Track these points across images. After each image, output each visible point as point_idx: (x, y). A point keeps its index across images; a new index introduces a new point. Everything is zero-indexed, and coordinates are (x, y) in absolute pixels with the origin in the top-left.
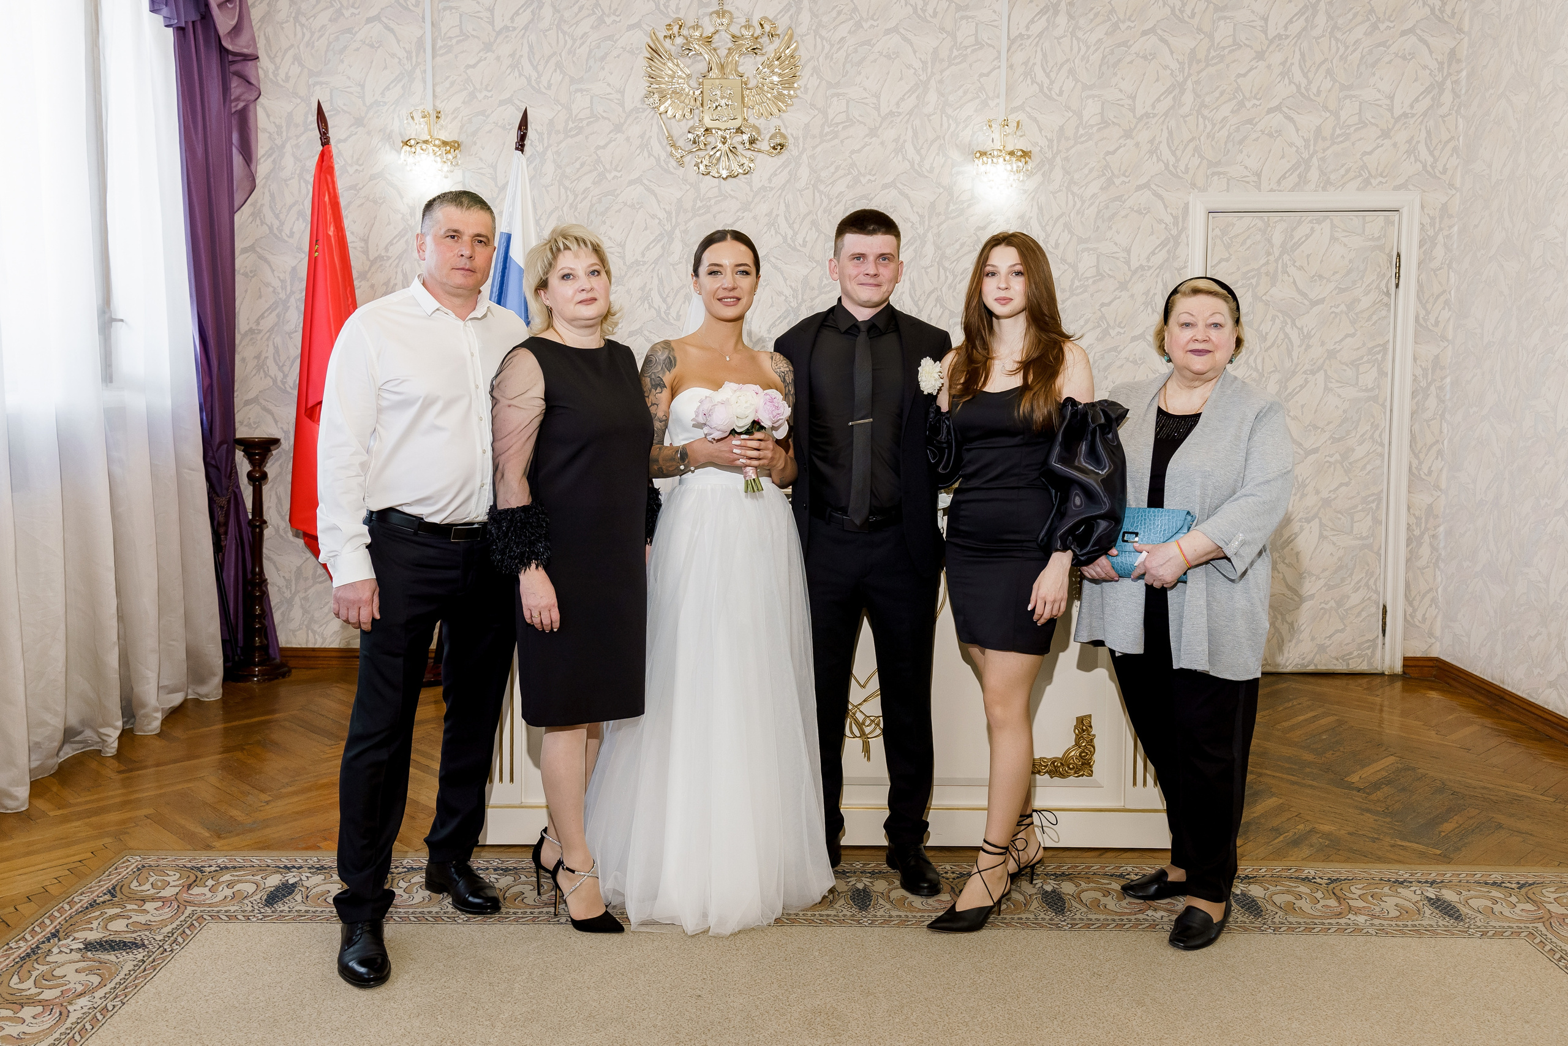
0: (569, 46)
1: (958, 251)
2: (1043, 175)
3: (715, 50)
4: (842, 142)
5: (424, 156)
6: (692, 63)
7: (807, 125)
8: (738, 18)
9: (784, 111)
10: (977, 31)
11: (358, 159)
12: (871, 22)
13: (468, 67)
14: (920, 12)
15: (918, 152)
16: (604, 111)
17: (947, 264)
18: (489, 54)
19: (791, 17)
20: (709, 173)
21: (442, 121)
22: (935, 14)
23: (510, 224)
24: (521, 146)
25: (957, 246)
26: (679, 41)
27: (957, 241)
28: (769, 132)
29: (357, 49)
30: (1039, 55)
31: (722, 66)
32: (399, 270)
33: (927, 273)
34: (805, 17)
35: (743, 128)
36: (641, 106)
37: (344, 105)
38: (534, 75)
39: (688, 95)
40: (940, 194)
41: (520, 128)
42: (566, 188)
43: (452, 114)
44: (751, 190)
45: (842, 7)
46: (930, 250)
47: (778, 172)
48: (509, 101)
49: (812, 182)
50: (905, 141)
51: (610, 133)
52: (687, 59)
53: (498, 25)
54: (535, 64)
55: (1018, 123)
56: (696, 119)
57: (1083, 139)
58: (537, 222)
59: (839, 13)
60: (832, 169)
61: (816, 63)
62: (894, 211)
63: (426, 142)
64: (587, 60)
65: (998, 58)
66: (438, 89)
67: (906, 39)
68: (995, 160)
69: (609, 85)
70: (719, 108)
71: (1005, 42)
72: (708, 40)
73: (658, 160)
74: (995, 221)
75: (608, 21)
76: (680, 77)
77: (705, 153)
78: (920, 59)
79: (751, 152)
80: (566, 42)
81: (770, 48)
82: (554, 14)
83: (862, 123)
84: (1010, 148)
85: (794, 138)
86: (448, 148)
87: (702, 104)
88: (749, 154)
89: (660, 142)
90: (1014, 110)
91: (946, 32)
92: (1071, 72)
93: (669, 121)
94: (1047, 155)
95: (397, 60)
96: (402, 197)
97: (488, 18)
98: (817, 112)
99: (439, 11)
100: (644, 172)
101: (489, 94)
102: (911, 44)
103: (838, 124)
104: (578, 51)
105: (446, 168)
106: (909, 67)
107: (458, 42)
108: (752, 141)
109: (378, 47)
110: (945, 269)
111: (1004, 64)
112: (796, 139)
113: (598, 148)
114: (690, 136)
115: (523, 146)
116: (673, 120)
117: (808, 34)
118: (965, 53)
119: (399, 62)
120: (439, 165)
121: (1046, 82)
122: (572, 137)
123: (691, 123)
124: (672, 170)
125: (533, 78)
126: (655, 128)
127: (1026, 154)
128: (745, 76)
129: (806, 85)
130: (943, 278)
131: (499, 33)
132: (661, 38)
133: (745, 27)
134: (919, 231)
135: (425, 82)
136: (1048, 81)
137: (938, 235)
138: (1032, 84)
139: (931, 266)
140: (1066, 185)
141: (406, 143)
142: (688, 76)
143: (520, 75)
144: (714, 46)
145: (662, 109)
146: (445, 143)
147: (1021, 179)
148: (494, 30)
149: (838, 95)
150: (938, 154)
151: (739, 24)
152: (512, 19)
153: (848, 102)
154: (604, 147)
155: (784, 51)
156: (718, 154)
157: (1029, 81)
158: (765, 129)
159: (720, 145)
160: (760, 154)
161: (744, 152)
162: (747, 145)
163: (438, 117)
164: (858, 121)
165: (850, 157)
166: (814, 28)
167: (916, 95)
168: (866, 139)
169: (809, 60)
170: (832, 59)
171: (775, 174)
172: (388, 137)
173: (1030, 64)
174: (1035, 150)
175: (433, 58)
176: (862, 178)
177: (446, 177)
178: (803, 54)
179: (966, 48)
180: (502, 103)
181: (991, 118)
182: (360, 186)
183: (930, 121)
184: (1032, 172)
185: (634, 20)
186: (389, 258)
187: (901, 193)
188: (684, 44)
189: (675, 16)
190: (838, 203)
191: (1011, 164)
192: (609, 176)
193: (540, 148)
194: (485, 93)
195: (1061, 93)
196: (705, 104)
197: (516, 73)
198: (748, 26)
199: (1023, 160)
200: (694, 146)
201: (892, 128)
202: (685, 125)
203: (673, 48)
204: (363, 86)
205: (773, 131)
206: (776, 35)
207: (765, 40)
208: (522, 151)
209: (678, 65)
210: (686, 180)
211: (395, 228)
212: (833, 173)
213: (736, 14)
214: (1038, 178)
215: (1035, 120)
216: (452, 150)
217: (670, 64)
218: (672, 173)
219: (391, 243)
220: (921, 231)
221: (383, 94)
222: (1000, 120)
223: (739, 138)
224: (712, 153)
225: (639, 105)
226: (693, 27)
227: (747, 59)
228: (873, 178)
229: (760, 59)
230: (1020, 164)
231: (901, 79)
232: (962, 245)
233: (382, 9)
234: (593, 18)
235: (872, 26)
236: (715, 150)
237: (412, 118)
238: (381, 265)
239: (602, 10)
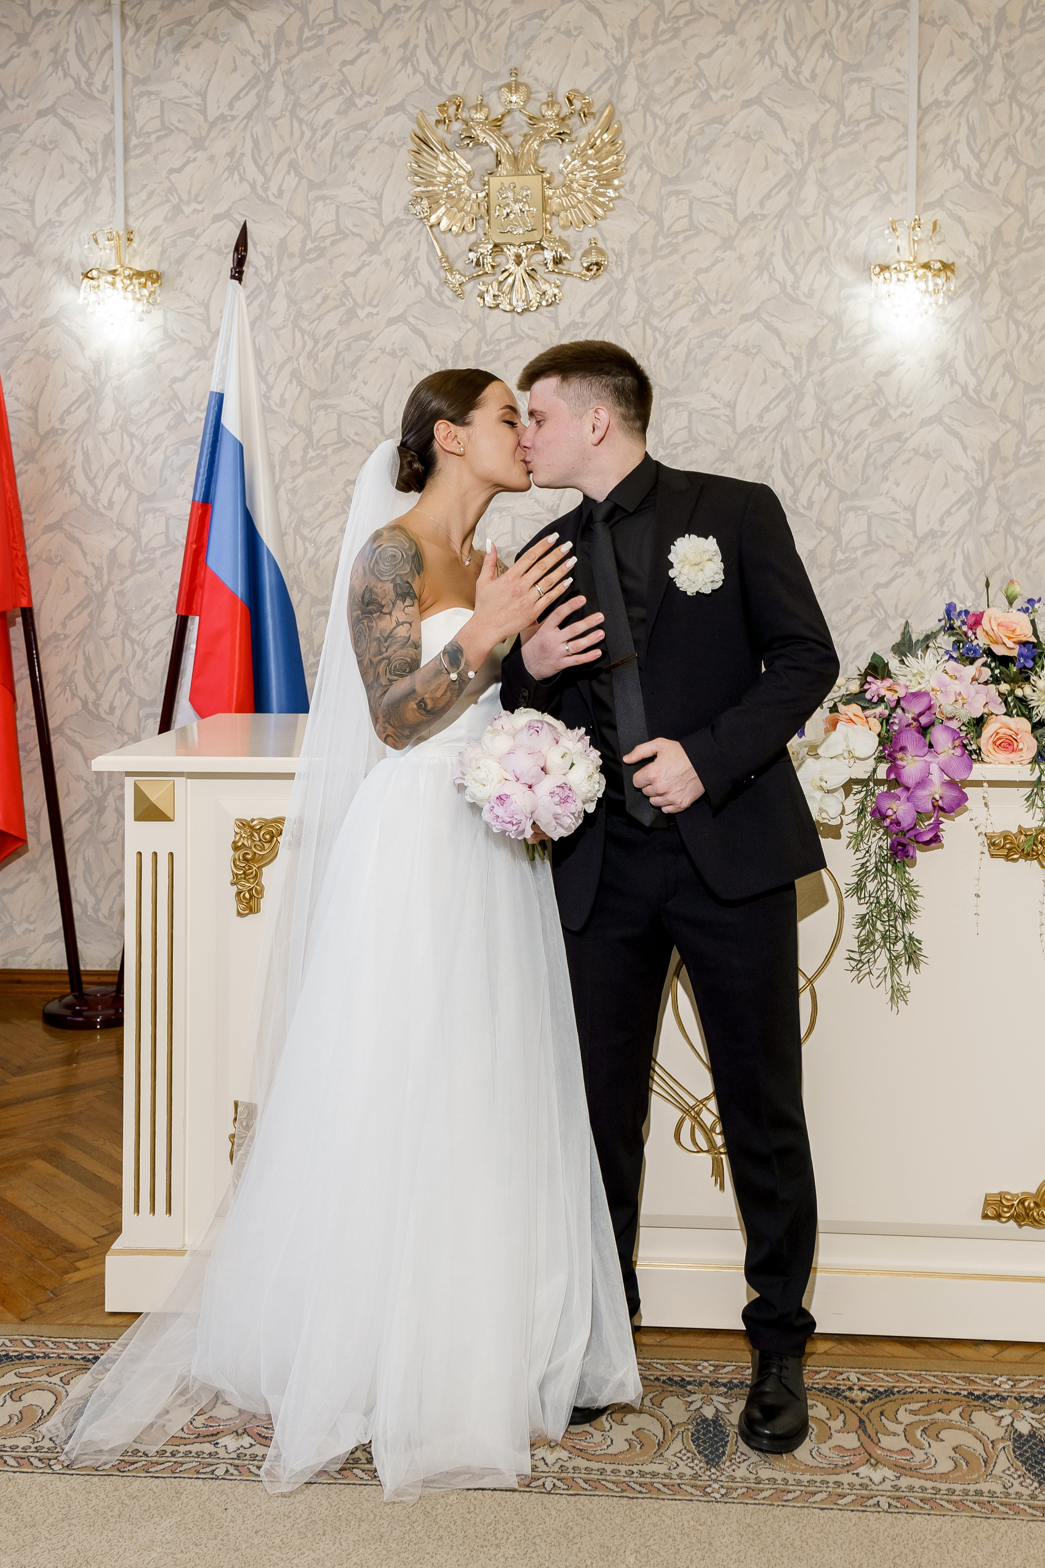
0: (306, 138)
1: (850, 406)
2: (973, 297)
3: (506, 137)
4: (683, 258)
5: (109, 290)
6: (475, 157)
7: (634, 237)
8: (537, 92)
9: (604, 218)
10: (873, 99)
11: (26, 299)
12: (723, 91)
13: (172, 171)
14: (791, 75)
15: (792, 269)
16: (355, 225)
17: (834, 425)
18: (199, 153)
19: (611, 89)
20: (497, 306)
21: (134, 245)
22: (813, 77)
23: (222, 381)
24: (238, 274)
25: (849, 399)
26: (457, 126)
27: (848, 392)
28: (581, 247)
29: (26, 153)
30: (964, 129)
31: (515, 158)
32: (79, 448)
33: (806, 438)
34: (630, 88)
35: (545, 244)
36: (405, 217)
37: (8, 227)
38: (260, 179)
39: (468, 199)
40: (823, 327)
41: (236, 249)
42: (303, 332)
43: (151, 234)
44: (557, 328)
45: (682, 72)
46: (809, 405)
47: (594, 302)
48: (227, 215)
49: (642, 315)
50: (772, 254)
51: (362, 254)
52: (468, 151)
53: (213, 114)
54: (261, 164)
55: (935, 224)
56: (480, 232)
57: (1029, 245)
58: (262, 377)
59: (678, 80)
60: (670, 296)
61: (646, 151)
62: (759, 351)
63: (113, 272)
64: (331, 157)
65: (905, 134)
66: (132, 202)
67: (770, 112)
68: (902, 276)
69: (361, 189)
70: (512, 216)
71: (913, 114)
72: (497, 124)
73: (428, 290)
74: (903, 364)
75: (360, 102)
76: (458, 176)
77: (494, 278)
78: (793, 140)
79: (556, 276)
80: (303, 133)
81: (583, 131)
82: (287, 96)
83: (711, 231)
84: (924, 259)
85: (616, 255)
86: (143, 280)
87: (488, 211)
88: (554, 277)
89: (431, 265)
90: (928, 207)
91: (829, 101)
92: (1011, 151)
93: (443, 236)
94: (977, 269)
95: (77, 165)
96: (82, 349)
97: (198, 105)
98: (647, 218)
99: (133, 99)
100: (408, 306)
101: (200, 207)
102: (780, 120)
103: (677, 234)
104: (319, 145)
105: (140, 307)
106: (777, 151)
107: (159, 139)
108: (558, 261)
109: (53, 149)
110: (832, 432)
111: (913, 143)
112: (620, 255)
113: (347, 275)
114: (472, 255)
115: (241, 273)
116: (449, 235)
117: (634, 111)
118: (856, 129)
119: (80, 168)
120: (131, 303)
121: (975, 166)
122: (311, 261)
123: (473, 238)
124: (447, 303)
125: (259, 184)
126: (424, 247)
127: (946, 267)
128: (549, 171)
129: (632, 182)
130: (828, 445)
131: (213, 125)
132: (433, 123)
133: (547, 104)
134: (793, 380)
135: (113, 191)
136: (977, 165)
137: (822, 384)
138: (954, 169)
139: (812, 429)
140: (1005, 309)
141: (86, 276)
142: (470, 175)
143: (242, 180)
144: (504, 131)
145: (433, 219)
146: (139, 274)
147: (941, 302)
148: (206, 120)
149: (677, 193)
150: (820, 271)
151: (539, 100)
152: (231, 106)
153: (691, 203)
154: (355, 274)
155: (601, 134)
156: (510, 280)
157: (950, 165)
158: (576, 243)
159: (512, 267)
160: (569, 278)
161: (547, 276)
162: (551, 266)
163: (129, 239)
164: (706, 228)
165: (695, 278)
166: (643, 102)
167: (788, 189)
168: (718, 253)
169: (636, 147)
170: (668, 144)
171: (590, 304)
172: (64, 268)
173: (951, 142)
174: (960, 262)
175: (126, 160)
176: (711, 308)
177: (141, 320)
178: (628, 137)
179: (858, 122)
180: (216, 218)
181: (896, 219)
182: (28, 335)
183: (807, 225)
184: (955, 292)
185: (394, 101)
186: (65, 432)
187: (769, 327)
188: (463, 130)
189: (450, 93)
190: (678, 343)
191: (926, 282)
192: (361, 313)
193: (268, 278)
194: (194, 205)
195: (996, 181)
196: (492, 212)
197: (236, 178)
198: (551, 102)
199: (943, 274)
200: (477, 269)
201: (754, 236)
202: (465, 241)
203: (448, 137)
204: (32, 202)
205: (586, 245)
206: (593, 114)
207: (575, 120)
208: (240, 280)
209: (455, 160)
210: (467, 317)
211: (73, 391)
212: (671, 302)
213: (535, 87)
214: (965, 301)
215: (959, 220)
216: (149, 283)
217: (443, 158)
218: (447, 307)
219: (68, 411)
220: (796, 379)
221: (58, 211)
222: (909, 222)
223: (538, 258)
224: (501, 278)
225: (402, 216)
226: (476, 107)
227: (550, 149)
228: (727, 307)
229: (567, 147)
230: (939, 281)
231: (766, 168)
232: (856, 398)
233: (58, 98)
234: (340, 99)
235: (724, 97)
236: (506, 274)
237: (96, 241)
238: (54, 442)
239: (352, 89)
